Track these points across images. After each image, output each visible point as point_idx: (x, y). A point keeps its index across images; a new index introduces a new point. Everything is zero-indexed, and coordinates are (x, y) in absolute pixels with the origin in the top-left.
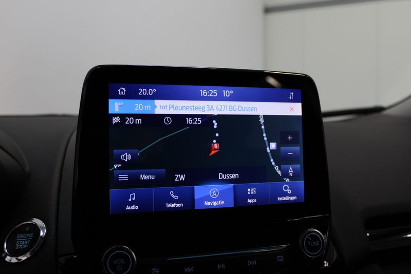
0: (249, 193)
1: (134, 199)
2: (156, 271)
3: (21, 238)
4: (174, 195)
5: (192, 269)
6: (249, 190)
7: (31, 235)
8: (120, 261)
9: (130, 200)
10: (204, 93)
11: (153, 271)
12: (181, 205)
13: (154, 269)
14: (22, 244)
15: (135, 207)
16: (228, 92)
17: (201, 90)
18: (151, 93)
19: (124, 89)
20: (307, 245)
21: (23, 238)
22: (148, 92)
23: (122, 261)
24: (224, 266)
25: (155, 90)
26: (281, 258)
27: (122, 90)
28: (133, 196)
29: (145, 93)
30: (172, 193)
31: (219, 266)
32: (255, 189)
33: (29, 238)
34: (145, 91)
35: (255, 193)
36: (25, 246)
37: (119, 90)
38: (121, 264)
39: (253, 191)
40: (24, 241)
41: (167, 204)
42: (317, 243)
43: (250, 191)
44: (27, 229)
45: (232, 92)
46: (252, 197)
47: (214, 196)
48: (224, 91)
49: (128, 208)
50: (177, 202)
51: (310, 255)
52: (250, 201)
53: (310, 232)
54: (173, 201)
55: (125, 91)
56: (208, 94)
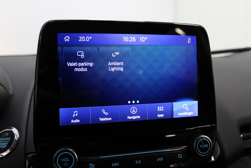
0: (159, 110)
1: (77, 115)
2: (92, 165)
3: (3, 141)
4: (105, 112)
5: (117, 164)
6: (158, 108)
7: (9, 139)
8: (66, 160)
9: (74, 116)
10: (126, 39)
11: (90, 165)
12: (110, 119)
13: (91, 164)
14: (3, 145)
15: (77, 121)
16: (143, 39)
17: (124, 37)
18: (88, 40)
19: (68, 37)
20: (199, 147)
21: (4, 141)
22: (85, 39)
23: (67, 160)
24: (140, 162)
25: (91, 38)
26: (181, 156)
27: (67, 38)
28: (76, 113)
29: (83, 40)
30: (103, 111)
31: (137, 162)
32: (163, 107)
33: (8, 140)
34: (83, 38)
35: (163, 110)
36: (5, 147)
37: (65, 38)
38: (67, 162)
39: (161, 109)
40: (5, 142)
41: (100, 118)
42: (206, 146)
43: (160, 109)
44: (7, 134)
45: (146, 38)
46: (161, 113)
47: (134, 113)
48: (141, 38)
49: (72, 121)
50: (108, 117)
51: (202, 154)
52: (159, 116)
53: (202, 138)
54: (104, 116)
55: (69, 38)
56: (129, 40)
